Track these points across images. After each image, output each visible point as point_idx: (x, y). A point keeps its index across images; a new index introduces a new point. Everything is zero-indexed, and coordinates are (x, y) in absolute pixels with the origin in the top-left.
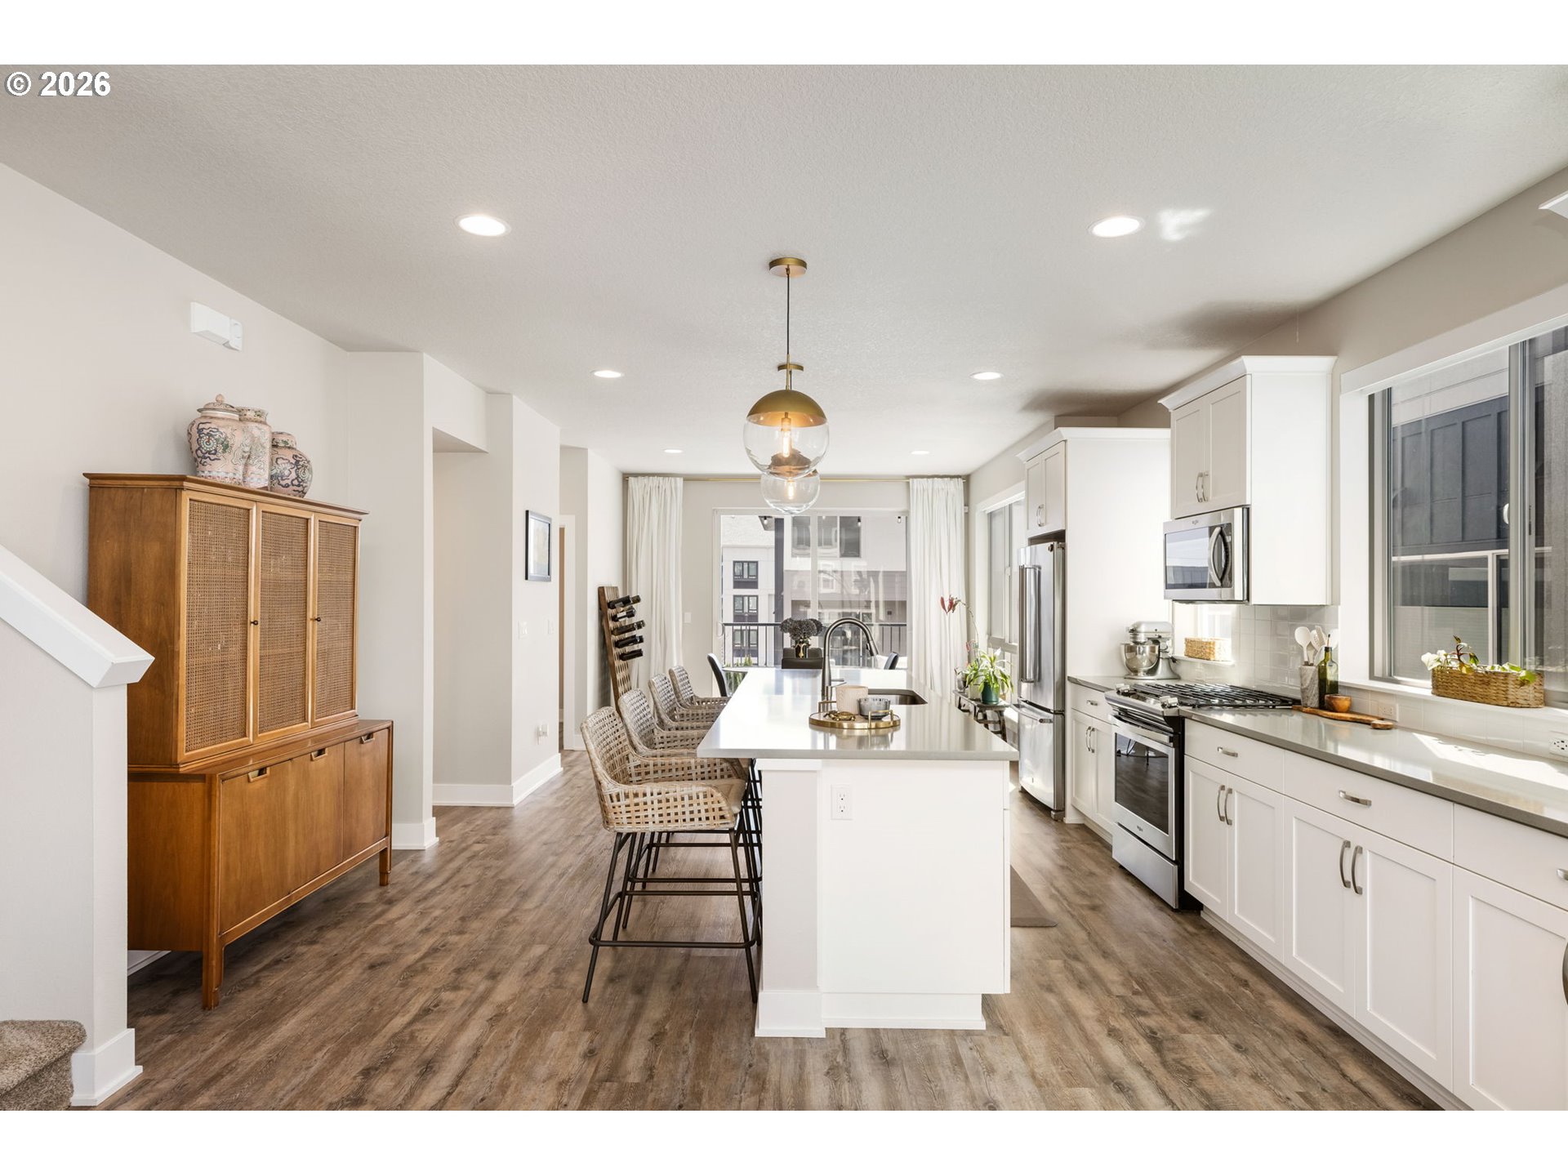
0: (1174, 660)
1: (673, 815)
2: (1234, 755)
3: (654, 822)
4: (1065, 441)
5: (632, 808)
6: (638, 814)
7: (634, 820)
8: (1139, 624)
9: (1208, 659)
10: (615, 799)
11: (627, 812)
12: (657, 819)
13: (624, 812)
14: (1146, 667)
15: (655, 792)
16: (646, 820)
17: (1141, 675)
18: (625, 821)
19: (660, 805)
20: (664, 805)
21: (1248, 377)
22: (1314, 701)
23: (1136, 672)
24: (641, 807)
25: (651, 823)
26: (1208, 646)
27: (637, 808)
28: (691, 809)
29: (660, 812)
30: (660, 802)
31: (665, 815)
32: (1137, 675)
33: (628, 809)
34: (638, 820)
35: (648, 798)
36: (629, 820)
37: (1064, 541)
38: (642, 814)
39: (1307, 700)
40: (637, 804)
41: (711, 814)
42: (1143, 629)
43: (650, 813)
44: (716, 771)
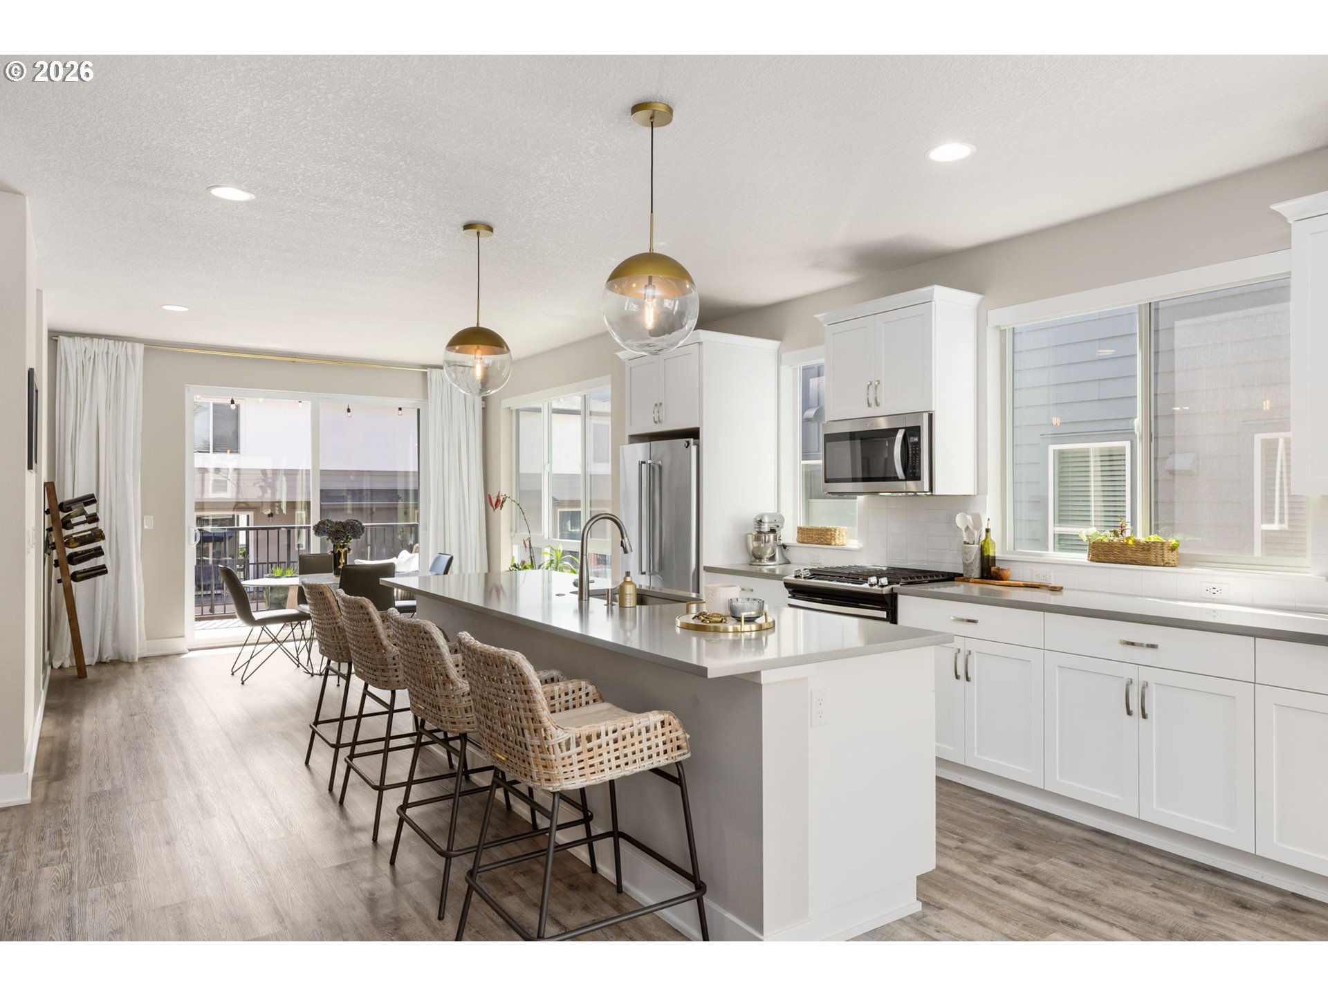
0: (784, 547)
1: (630, 755)
2: (974, 621)
3: (610, 769)
4: (700, 343)
5: (585, 756)
6: (591, 762)
7: (588, 771)
8: (762, 516)
9: (830, 544)
10: (564, 748)
11: (579, 762)
12: (614, 763)
13: (575, 762)
14: (770, 554)
15: (611, 729)
16: (602, 767)
17: (765, 561)
18: (577, 773)
19: (616, 746)
20: (620, 744)
21: (933, 302)
22: (976, 573)
23: (760, 558)
24: (596, 751)
25: (607, 770)
26: (829, 533)
27: (591, 754)
28: (649, 743)
29: (617, 754)
30: (616, 741)
31: (622, 756)
32: (760, 561)
33: (581, 757)
34: (592, 770)
35: (604, 739)
36: (582, 772)
37: (698, 438)
38: (596, 761)
39: (971, 573)
40: (590, 750)
41: (668, 746)
42: (766, 519)
43: (605, 757)
44: (580, 697)
